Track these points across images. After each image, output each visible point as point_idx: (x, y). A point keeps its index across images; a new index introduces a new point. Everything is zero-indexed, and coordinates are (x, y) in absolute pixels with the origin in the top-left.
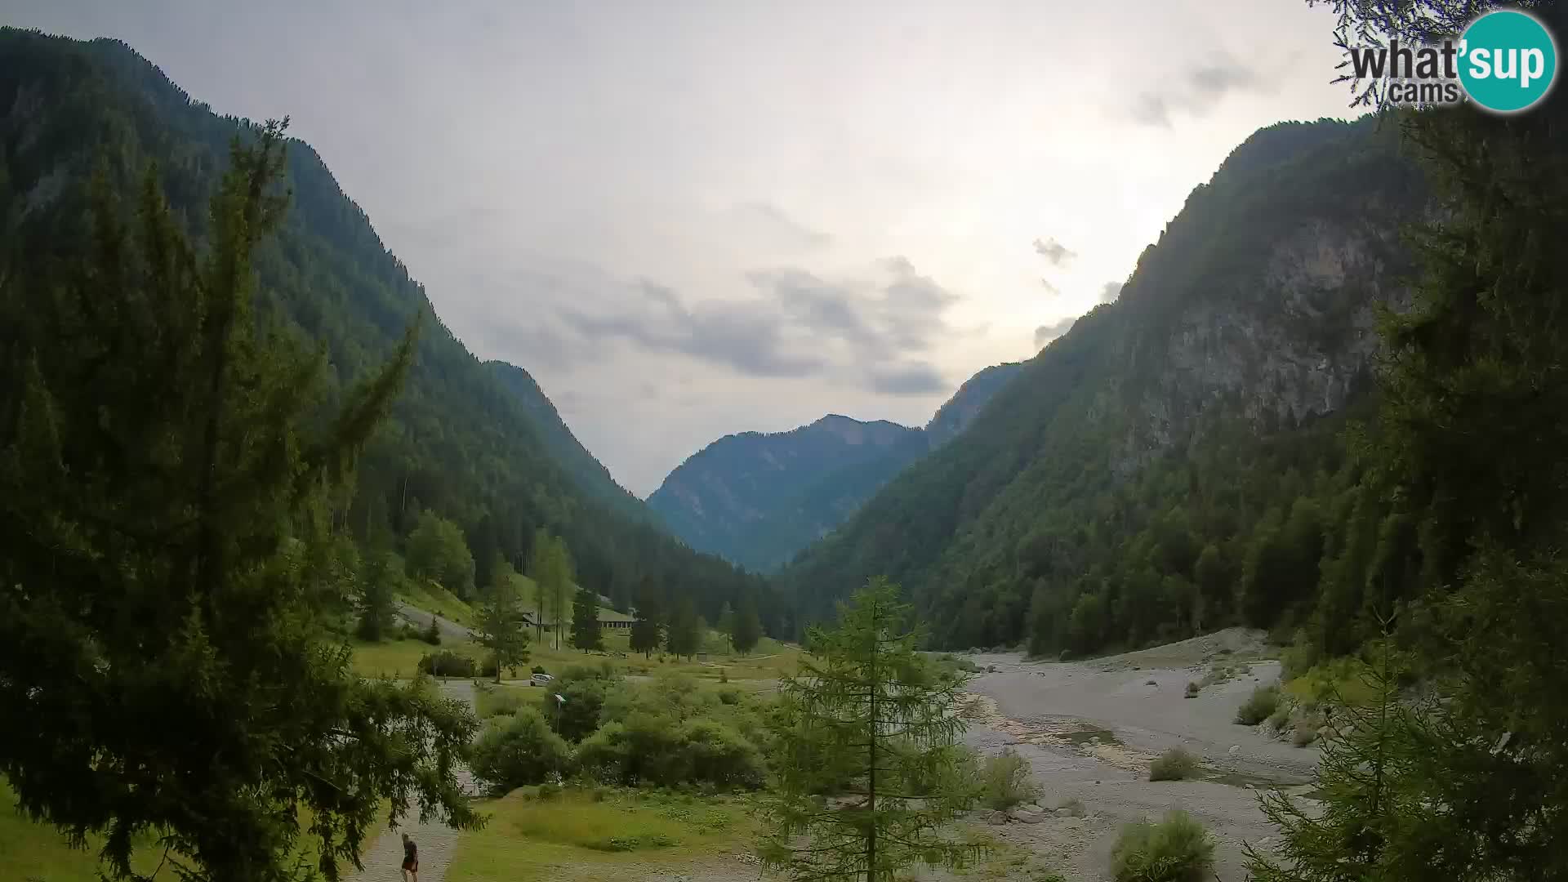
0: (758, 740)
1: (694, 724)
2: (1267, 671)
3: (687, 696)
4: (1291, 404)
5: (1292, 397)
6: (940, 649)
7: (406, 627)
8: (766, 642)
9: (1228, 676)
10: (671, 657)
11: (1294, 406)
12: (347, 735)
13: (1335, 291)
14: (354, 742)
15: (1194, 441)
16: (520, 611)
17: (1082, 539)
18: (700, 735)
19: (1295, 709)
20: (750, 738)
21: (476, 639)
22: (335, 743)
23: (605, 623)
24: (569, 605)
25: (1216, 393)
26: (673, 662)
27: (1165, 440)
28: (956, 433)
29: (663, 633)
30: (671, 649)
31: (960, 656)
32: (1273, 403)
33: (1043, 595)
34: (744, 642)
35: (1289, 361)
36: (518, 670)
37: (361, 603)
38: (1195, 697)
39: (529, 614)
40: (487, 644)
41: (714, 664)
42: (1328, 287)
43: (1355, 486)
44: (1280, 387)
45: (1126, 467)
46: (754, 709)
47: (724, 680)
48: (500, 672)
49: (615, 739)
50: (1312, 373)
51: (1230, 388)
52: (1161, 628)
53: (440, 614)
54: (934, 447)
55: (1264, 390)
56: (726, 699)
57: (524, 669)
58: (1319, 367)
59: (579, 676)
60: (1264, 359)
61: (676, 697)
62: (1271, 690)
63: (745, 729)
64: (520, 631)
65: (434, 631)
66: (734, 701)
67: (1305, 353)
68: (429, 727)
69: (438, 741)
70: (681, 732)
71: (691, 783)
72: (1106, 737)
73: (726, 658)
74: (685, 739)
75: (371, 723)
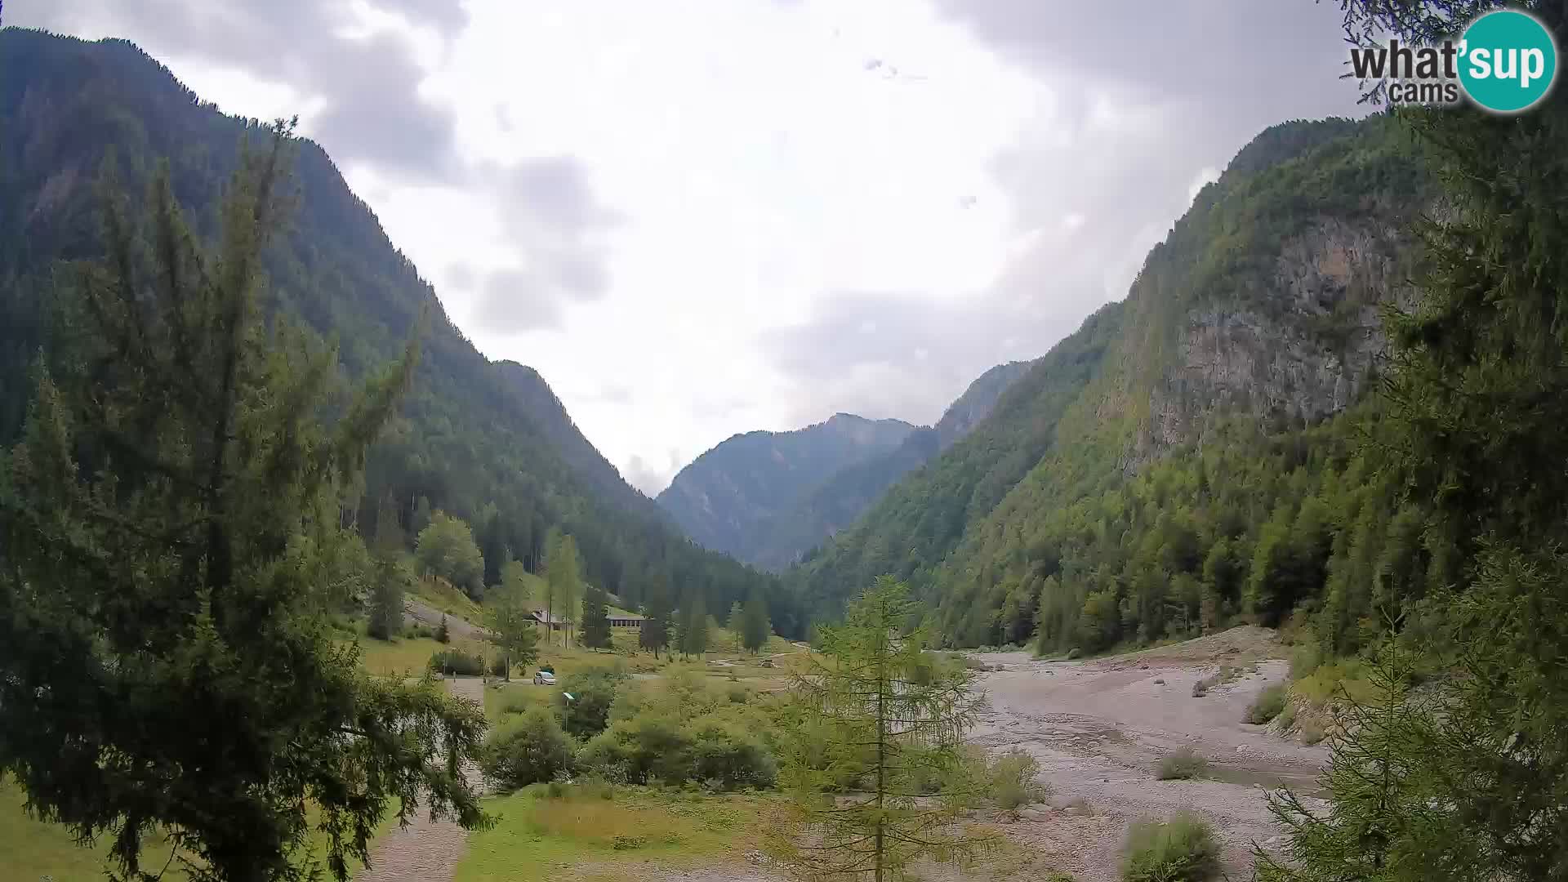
0: (767, 738)
1: (703, 722)
2: (1275, 670)
3: (696, 695)
4: (1300, 404)
5: (1300, 397)
6: (949, 648)
7: (416, 625)
8: (775, 640)
9: (1236, 675)
10: (681, 656)
11: (1303, 406)
12: (356, 733)
13: (1344, 289)
14: (363, 741)
15: (1203, 440)
16: (529, 609)
17: (1090, 537)
18: (709, 734)
19: (1303, 708)
20: (759, 736)
21: (485, 638)
22: (345, 741)
23: (614, 622)
24: (579, 603)
25: (1225, 393)
26: (682, 660)
27: (1174, 439)
28: (965, 433)
29: (673, 632)
30: (680, 647)
31: (969, 655)
32: (1282, 402)
33: (1051, 594)
34: (753, 641)
35: (1297, 360)
36: (527, 668)
37: (371, 602)
38: (1202, 696)
39: (538, 613)
40: (497, 642)
41: (724, 662)
42: (1336, 286)
43: (1364, 485)
44: (1289, 387)
46: (763, 708)
47: (734, 679)
48: (509, 670)
49: (624, 737)
50: (1321, 372)
51: (1239, 387)
52: (1169, 627)
53: (449, 613)
54: (943, 447)
55: (1272, 390)
56: (735, 698)
57: (532, 667)
58: (1328, 366)
59: (589, 674)
60: (1273, 359)
61: (685, 695)
62: (1279, 689)
63: (755, 728)
64: (530, 629)
65: (444, 630)
66: (743, 701)
67: (1315, 352)
68: (439, 725)
69: (448, 738)
70: (690, 730)
71: (700, 781)
72: (1115, 736)
73: (737, 657)
74: (695, 738)
75: (381, 720)
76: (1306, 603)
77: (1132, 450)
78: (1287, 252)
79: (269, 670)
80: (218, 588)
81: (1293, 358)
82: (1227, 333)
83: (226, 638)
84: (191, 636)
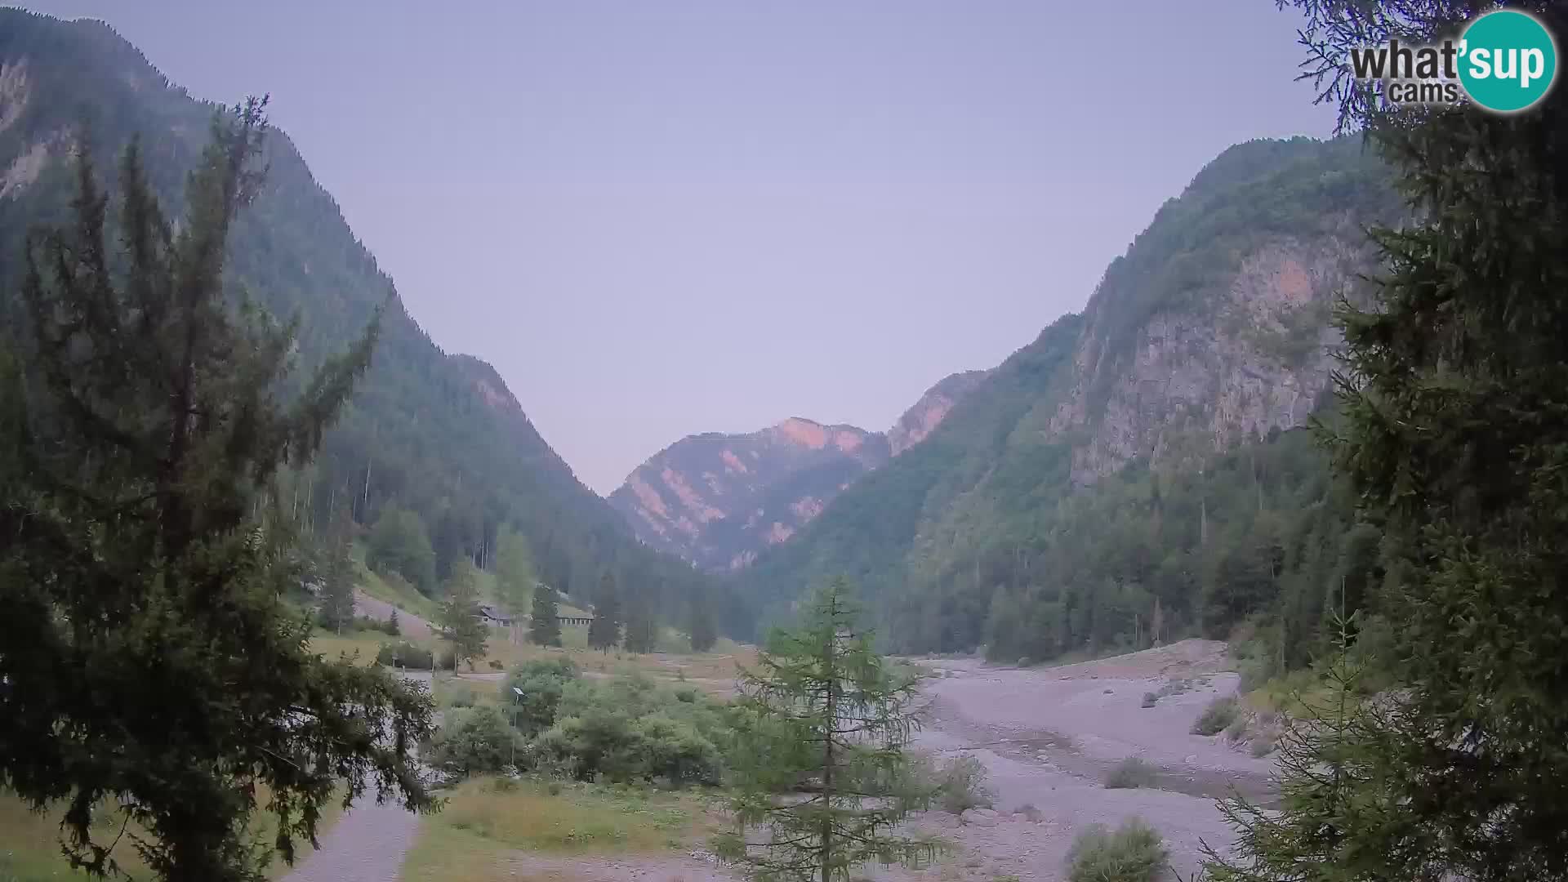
0: (715, 738)
1: (651, 720)
2: (1224, 683)
3: (643, 694)
4: (1255, 420)
5: (1255, 413)
6: (898, 653)
7: (366, 618)
8: (724, 642)
9: (1186, 686)
10: (629, 655)
11: (1258, 421)
12: (305, 712)
13: (1303, 308)
14: (312, 720)
15: (1157, 453)
16: (479, 604)
17: (1042, 547)
18: (656, 733)
19: (1252, 721)
20: (708, 736)
21: (436, 632)
22: (294, 721)
23: (563, 619)
24: (529, 600)
25: (1180, 407)
26: (631, 659)
27: (1129, 453)
28: (918, 439)
29: (623, 631)
30: (629, 647)
31: (918, 661)
32: (1237, 417)
33: (1001, 602)
34: (702, 641)
35: (1256, 377)
36: (477, 664)
37: (321, 593)
38: (1153, 706)
39: (488, 609)
40: (446, 636)
41: (672, 662)
42: (1295, 305)
43: (1317, 502)
44: (1244, 403)
45: (1088, 477)
46: (710, 708)
47: (681, 678)
48: (458, 665)
49: (573, 733)
50: (1276, 390)
51: (1194, 402)
52: (1119, 637)
53: (401, 607)
54: (896, 452)
55: (1228, 404)
56: (683, 697)
57: (482, 663)
58: (1285, 384)
59: (537, 670)
60: (1228, 374)
61: (635, 693)
62: (1229, 701)
63: (702, 727)
64: (479, 624)
65: (394, 623)
66: (691, 700)
67: (1271, 368)
68: (388, 707)
69: (396, 721)
70: (638, 729)
71: (647, 779)
72: (1063, 744)
73: (684, 657)
74: (642, 735)
75: (330, 701)
76: (1258, 616)
77: (1085, 461)
78: (1246, 269)
79: (220, 643)
80: (171, 559)
81: (1249, 375)
82: (1184, 348)
83: (179, 608)
84: (144, 606)
